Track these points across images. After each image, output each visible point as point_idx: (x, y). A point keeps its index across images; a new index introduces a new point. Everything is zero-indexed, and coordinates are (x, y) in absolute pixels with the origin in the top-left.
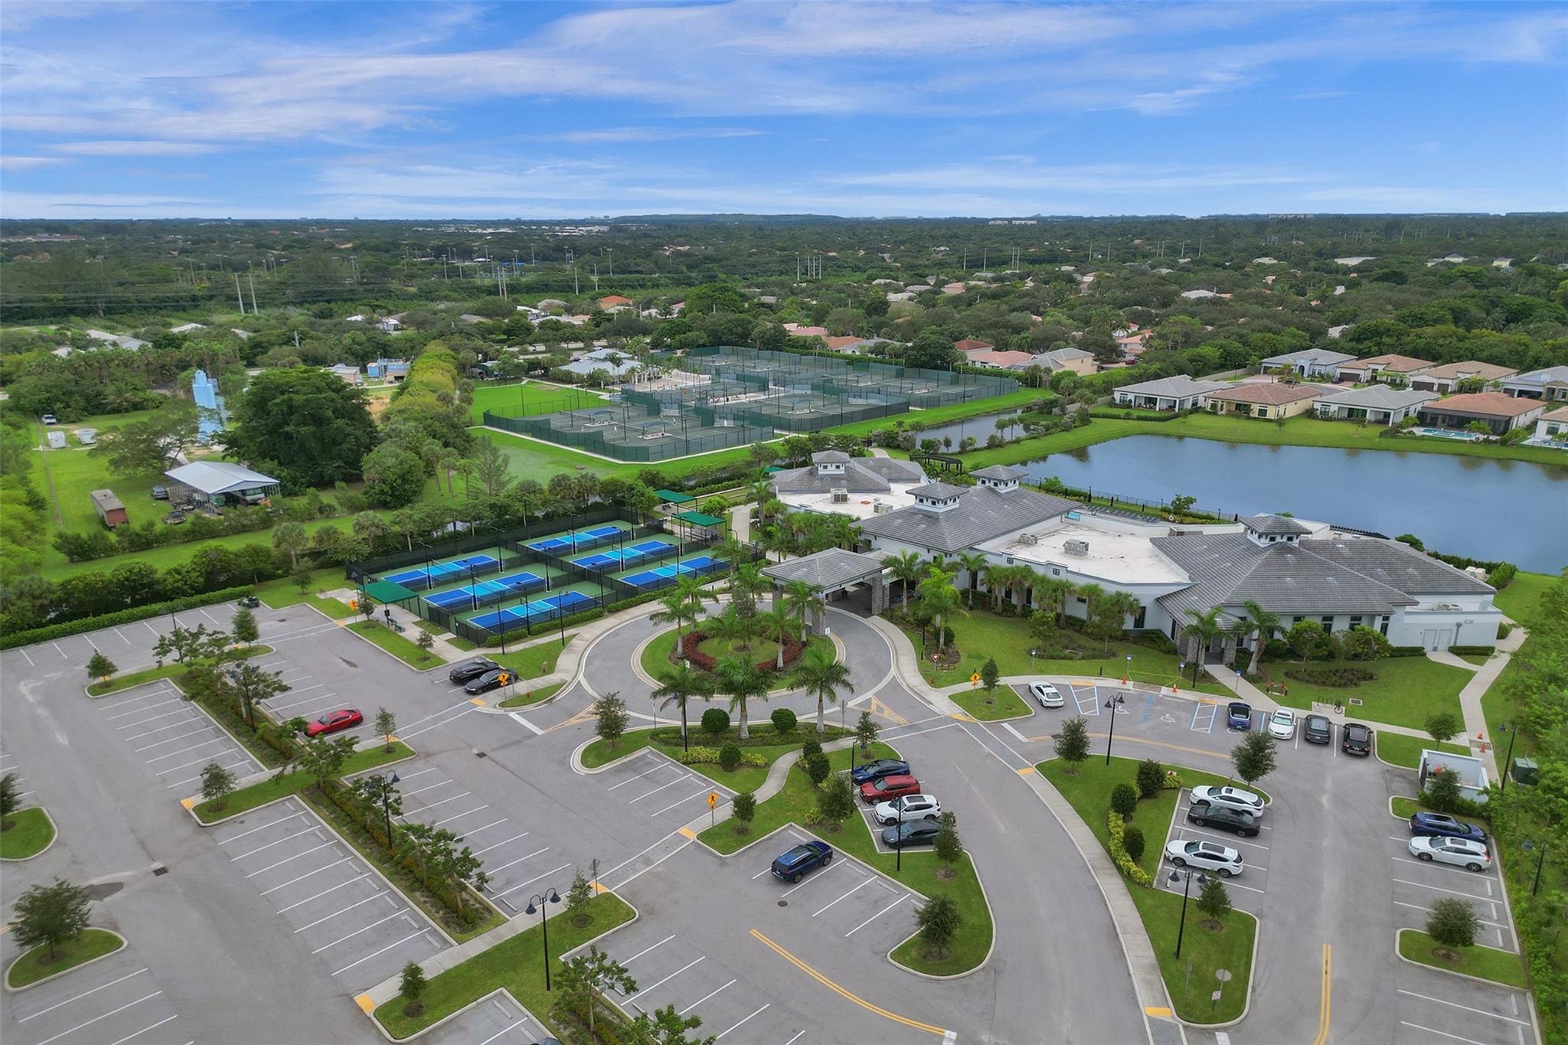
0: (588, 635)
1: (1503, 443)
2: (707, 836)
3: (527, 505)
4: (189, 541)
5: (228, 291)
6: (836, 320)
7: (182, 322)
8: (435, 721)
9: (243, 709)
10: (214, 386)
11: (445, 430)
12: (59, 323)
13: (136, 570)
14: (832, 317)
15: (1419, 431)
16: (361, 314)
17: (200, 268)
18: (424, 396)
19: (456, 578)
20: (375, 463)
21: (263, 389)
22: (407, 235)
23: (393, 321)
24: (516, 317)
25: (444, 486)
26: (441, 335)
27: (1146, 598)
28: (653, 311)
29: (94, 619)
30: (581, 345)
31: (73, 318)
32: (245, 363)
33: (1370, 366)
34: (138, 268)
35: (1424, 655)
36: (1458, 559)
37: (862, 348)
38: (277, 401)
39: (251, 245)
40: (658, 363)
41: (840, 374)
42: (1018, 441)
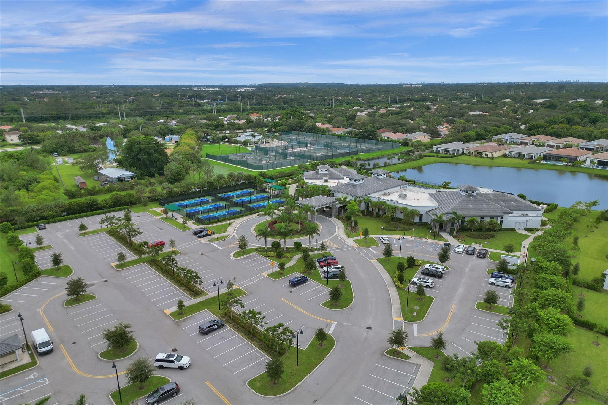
0: (238, 222)
1: (573, 166)
2: (270, 275)
3: (219, 182)
4: (107, 193)
5: (115, 111)
6: (336, 122)
7: (99, 122)
8: (187, 245)
9: (128, 240)
10: (113, 143)
11: (192, 159)
12: (55, 123)
13: (92, 200)
14: (334, 121)
15: (543, 162)
16: (163, 120)
17: (105, 103)
18: (185, 147)
19: (195, 205)
20: (168, 168)
21: (131, 143)
22: (179, 91)
23: (174, 122)
24: (219, 121)
25: (192, 177)
26: (191, 127)
27: (422, 212)
28: (269, 119)
29: (79, 215)
30: (242, 131)
31: (60, 121)
32: (123, 136)
33: (532, 139)
34: (82, 103)
35: (515, 230)
36: (538, 202)
37: (344, 132)
38: (136, 147)
39: (122, 95)
40: (268, 137)
41: (335, 142)
42: (395, 164)
